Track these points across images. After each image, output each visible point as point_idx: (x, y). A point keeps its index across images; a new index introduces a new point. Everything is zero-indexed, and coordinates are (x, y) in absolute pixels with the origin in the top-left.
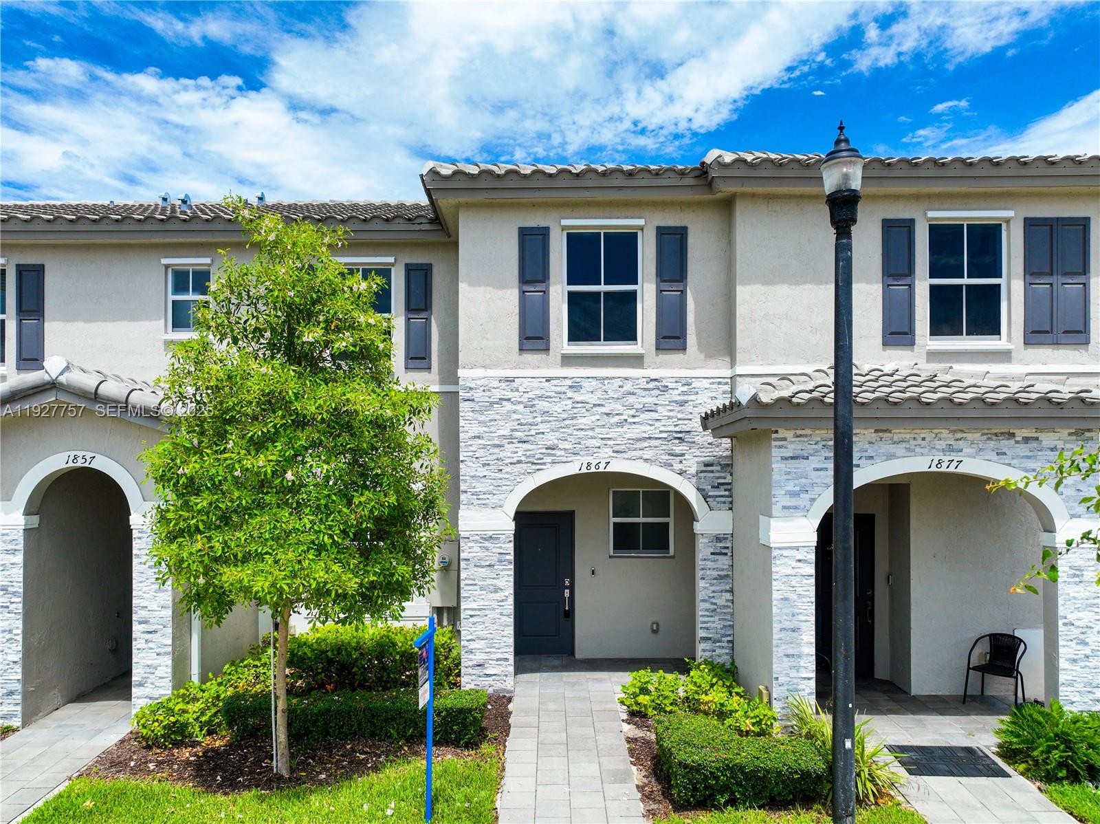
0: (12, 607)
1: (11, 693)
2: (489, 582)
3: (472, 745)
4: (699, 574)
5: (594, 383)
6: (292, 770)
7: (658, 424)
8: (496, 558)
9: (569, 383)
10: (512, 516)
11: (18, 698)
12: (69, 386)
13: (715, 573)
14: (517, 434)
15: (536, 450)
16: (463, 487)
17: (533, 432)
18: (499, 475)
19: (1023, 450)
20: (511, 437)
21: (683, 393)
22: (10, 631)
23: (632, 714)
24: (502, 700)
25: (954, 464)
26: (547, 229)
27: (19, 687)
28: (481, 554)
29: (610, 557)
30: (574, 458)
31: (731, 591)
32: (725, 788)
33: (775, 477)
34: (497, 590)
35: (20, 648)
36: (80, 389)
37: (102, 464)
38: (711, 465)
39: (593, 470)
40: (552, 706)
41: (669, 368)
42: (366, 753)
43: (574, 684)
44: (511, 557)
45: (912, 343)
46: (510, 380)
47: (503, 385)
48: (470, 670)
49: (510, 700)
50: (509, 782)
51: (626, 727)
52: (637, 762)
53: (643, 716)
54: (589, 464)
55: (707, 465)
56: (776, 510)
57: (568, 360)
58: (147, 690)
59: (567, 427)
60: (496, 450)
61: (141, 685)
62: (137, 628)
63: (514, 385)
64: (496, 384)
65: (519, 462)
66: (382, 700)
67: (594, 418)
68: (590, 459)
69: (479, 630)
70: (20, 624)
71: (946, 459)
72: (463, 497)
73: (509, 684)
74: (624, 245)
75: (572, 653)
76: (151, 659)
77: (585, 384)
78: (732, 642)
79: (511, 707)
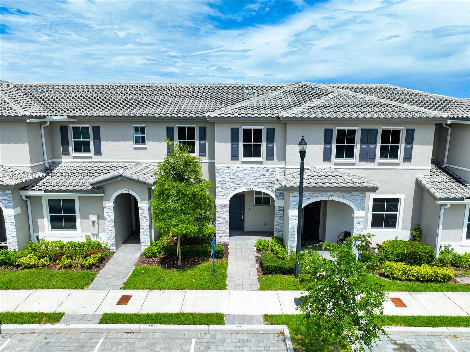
0: (112, 225)
1: (113, 244)
2: (223, 217)
3: (221, 258)
4: (275, 215)
5: (250, 168)
6: (182, 264)
7: (266, 179)
8: (224, 211)
9: (243, 168)
10: (229, 201)
11: (115, 245)
12: (124, 176)
13: (279, 215)
14: (230, 181)
15: (235, 185)
16: (216, 194)
17: (234, 181)
18: (226, 191)
19: (348, 195)
20: (229, 182)
21: (273, 171)
22: (112, 230)
23: (257, 249)
24: (226, 245)
25: (332, 198)
26: (238, 128)
27: (115, 243)
28: (221, 210)
29: (254, 206)
30: (245, 187)
31: (283, 220)
32: (274, 271)
33: (291, 201)
34: (225, 219)
35: (114, 234)
36: (127, 177)
37: (131, 192)
38: (279, 189)
39: (249, 190)
40: (238, 247)
41: (269, 165)
42: (197, 260)
43: (244, 240)
44: (229, 211)
45: (330, 161)
46: (228, 167)
47: (227, 168)
48: (218, 238)
49: (228, 245)
50: (229, 267)
51: (256, 253)
52: (257, 262)
53: (260, 250)
54: (248, 189)
55: (278, 189)
56: (290, 208)
57: (243, 162)
58: (144, 244)
59: (243, 179)
60: (225, 185)
61: (143, 243)
62: (141, 230)
63: (229, 168)
64: (225, 168)
65: (231, 188)
66: (200, 247)
67: (250, 177)
68: (248, 187)
69: (221, 228)
70: (114, 229)
71: (330, 197)
72: (216, 196)
73: (228, 241)
74: (258, 132)
75: (244, 229)
76: (145, 237)
77: (248, 168)
78: (283, 232)
79: (228, 247)
